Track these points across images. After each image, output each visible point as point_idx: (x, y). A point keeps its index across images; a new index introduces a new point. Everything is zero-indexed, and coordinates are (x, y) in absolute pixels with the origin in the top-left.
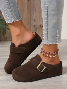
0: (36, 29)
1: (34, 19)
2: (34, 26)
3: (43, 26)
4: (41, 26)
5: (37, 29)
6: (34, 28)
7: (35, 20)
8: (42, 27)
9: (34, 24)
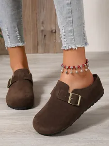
0: (45, 36)
1: (41, 20)
2: (42, 31)
3: (55, 32)
4: (52, 31)
5: (47, 36)
6: (42, 35)
7: (43, 23)
8: (55, 34)
9: (42, 28)
